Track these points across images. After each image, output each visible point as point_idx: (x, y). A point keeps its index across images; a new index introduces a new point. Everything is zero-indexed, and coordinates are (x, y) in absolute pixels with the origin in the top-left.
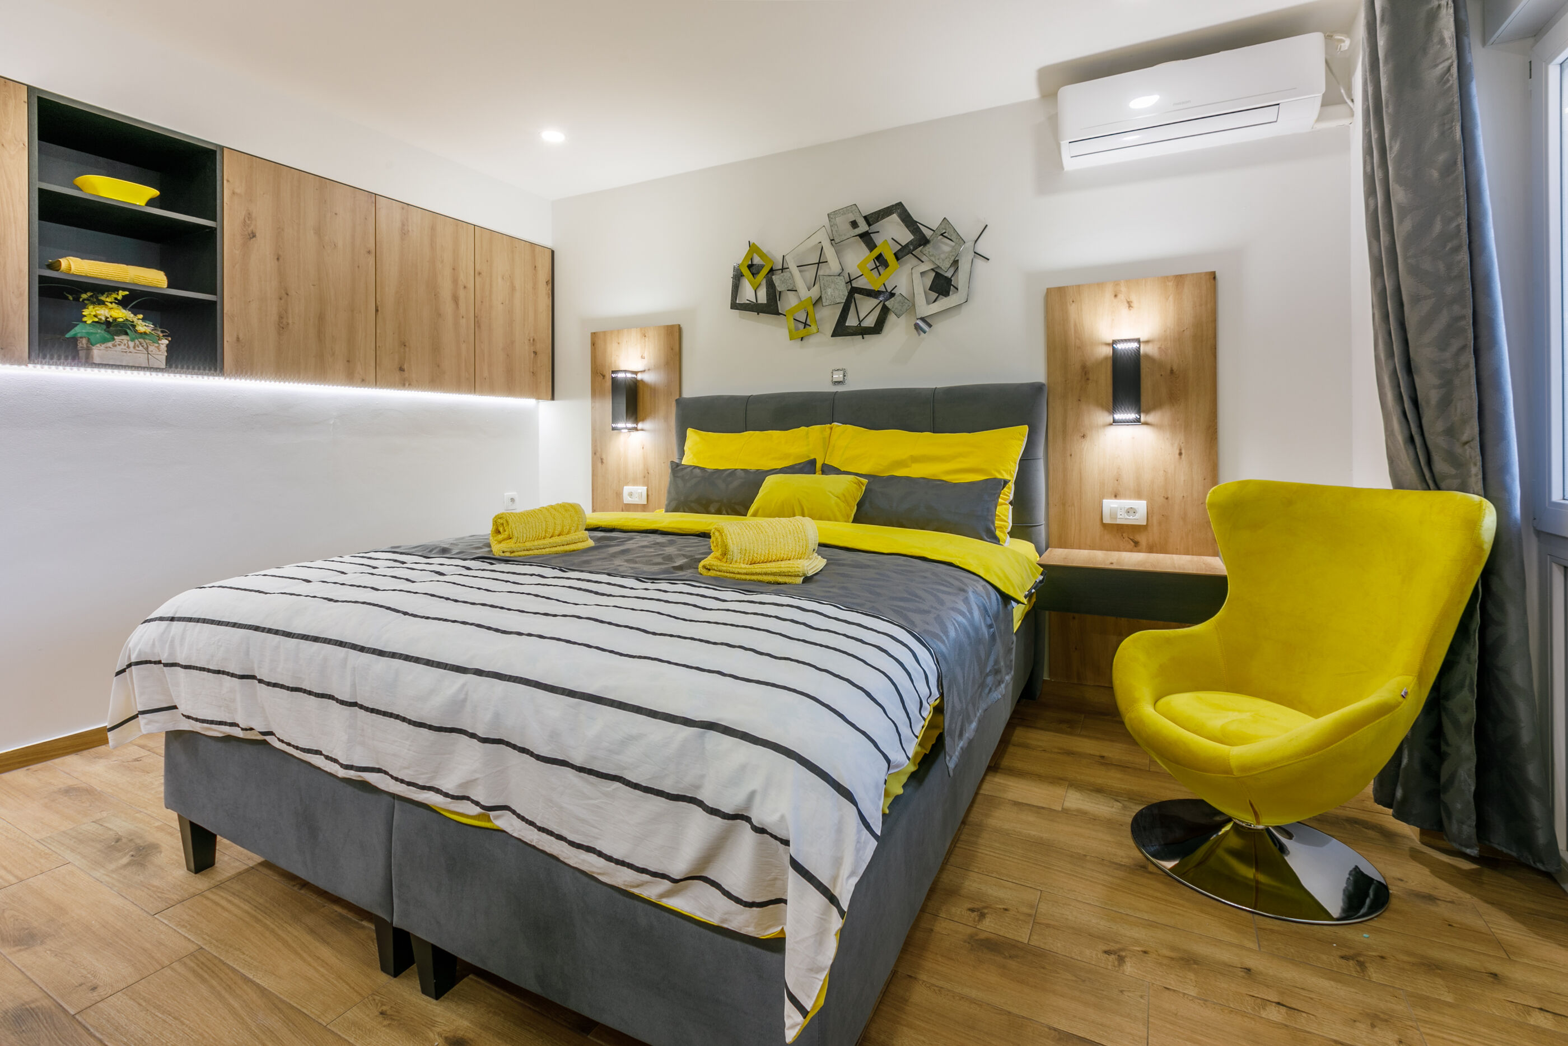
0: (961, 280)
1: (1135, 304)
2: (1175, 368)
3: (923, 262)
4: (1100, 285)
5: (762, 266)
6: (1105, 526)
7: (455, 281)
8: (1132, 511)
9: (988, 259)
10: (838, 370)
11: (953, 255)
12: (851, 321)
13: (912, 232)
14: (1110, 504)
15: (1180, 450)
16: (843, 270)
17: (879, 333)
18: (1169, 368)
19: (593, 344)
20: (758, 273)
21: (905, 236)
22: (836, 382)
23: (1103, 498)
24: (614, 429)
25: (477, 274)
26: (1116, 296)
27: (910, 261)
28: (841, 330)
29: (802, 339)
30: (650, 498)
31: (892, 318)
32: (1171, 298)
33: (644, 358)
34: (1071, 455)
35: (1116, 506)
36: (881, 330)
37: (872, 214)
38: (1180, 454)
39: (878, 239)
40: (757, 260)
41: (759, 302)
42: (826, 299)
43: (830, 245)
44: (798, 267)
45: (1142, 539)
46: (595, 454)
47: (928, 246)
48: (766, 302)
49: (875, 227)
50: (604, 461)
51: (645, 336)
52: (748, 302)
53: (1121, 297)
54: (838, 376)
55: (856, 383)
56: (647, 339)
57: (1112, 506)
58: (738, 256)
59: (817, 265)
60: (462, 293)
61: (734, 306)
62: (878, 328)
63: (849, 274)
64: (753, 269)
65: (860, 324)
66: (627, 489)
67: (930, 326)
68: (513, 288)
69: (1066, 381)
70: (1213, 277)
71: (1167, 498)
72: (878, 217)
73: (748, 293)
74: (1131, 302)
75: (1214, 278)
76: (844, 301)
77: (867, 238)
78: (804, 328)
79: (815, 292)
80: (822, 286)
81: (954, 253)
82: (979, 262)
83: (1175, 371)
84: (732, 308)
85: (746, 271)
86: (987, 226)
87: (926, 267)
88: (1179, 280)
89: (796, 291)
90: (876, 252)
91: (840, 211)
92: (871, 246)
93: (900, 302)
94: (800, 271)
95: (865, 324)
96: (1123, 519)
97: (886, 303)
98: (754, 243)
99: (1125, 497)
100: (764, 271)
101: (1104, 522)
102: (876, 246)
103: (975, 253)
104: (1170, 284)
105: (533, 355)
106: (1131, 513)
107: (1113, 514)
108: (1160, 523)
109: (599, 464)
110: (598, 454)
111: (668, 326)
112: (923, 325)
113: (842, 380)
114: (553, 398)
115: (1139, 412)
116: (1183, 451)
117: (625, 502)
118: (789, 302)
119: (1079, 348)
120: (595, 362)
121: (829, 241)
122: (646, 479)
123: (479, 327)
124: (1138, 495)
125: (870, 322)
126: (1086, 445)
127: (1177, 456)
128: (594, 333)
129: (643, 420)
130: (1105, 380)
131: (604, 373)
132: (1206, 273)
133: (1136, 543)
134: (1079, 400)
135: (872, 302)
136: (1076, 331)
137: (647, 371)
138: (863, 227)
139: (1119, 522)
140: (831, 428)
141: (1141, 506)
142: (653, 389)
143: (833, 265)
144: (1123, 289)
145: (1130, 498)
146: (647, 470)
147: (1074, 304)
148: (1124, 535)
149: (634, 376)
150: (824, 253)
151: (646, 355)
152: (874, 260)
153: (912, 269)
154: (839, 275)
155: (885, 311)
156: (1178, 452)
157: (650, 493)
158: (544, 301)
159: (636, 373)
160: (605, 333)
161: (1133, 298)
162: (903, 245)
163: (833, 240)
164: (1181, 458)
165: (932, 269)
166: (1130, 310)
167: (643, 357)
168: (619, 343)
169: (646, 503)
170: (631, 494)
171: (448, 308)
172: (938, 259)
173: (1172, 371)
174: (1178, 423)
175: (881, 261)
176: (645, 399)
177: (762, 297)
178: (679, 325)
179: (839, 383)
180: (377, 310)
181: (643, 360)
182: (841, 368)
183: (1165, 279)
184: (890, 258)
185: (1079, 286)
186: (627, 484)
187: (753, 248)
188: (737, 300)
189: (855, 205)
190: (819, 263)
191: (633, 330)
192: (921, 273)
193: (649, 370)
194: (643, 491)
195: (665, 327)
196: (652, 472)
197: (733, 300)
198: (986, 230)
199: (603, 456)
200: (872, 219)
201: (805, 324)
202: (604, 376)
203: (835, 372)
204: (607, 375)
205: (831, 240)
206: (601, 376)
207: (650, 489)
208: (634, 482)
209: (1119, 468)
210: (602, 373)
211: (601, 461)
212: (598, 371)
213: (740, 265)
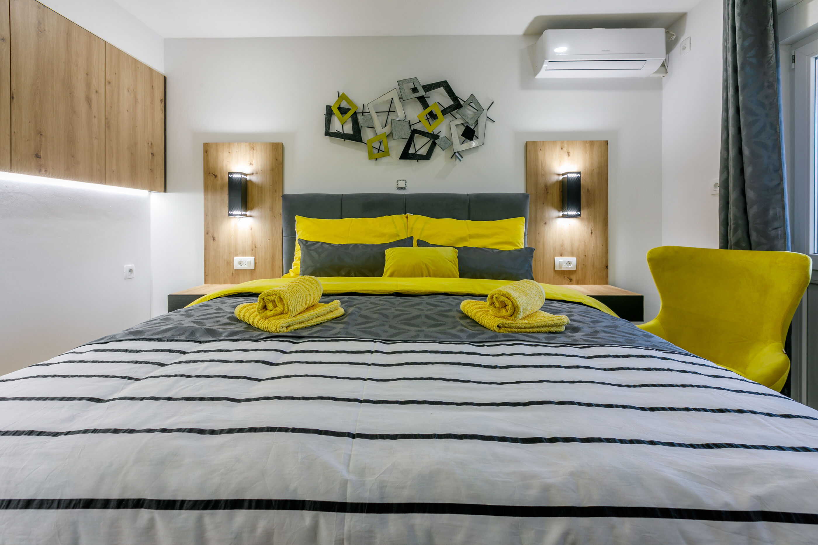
0: (479, 131)
1: (571, 154)
2: (590, 189)
3: (456, 119)
4: (554, 142)
5: (349, 110)
6: (556, 271)
7: (88, 85)
8: (569, 263)
9: (494, 122)
10: (401, 180)
11: (476, 117)
12: (411, 151)
13: (453, 100)
14: (559, 260)
15: (592, 231)
16: (406, 118)
17: (429, 159)
18: (587, 189)
19: (206, 152)
20: (346, 113)
21: (448, 102)
22: (400, 188)
23: (555, 256)
24: (229, 216)
25: (107, 82)
26: (562, 149)
27: (449, 117)
28: (405, 155)
29: (376, 160)
30: (257, 264)
31: (437, 150)
32: (588, 152)
33: (253, 165)
34: (539, 234)
35: (562, 261)
36: (430, 158)
37: (427, 85)
38: (592, 233)
39: (430, 101)
40: (344, 105)
41: (345, 132)
42: (396, 135)
43: (398, 101)
44: (376, 112)
45: (574, 277)
46: (207, 233)
47: (461, 109)
48: (352, 133)
49: (429, 94)
50: (216, 239)
51: (253, 149)
52: (337, 132)
53: (565, 149)
54: (402, 184)
55: (411, 190)
56: (255, 151)
57: (560, 261)
58: (332, 101)
60: (94, 96)
61: (328, 133)
62: (427, 157)
63: (409, 121)
64: (343, 111)
65: (416, 152)
66: (236, 259)
67: (462, 157)
68: (136, 101)
69: (537, 193)
70: (607, 143)
71: (585, 256)
72: (431, 88)
73: (336, 126)
74: (569, 153)
75: (607, 144)
76: (409, 138)
77: (422, 100)
78: (378, 152)
79: (387, 130)
80: (393, 126)
82: (489, 123)
83: (589, 190)
84: (325, 135)
85: (335, 111)
86: (493, 102)
87: (459, 122)
88: (592, 143)
89: (374, 128)
90: (428, 110)
91: (406, 80)
92: (425, 105)
93: (445, 141)
94: (378, 116)
95: (419, 153)
96: (565, 267)
97: (434, 142)
98: (343, 94)
99: (566, 256)
100: (350, 113)
101: (555, 269)
102: (428, 106)
103: (487, 117)
104: (588, 145)
105: (151, 155)
107: (560, 265)
108: (582, 269)
109: (212, 241)
110: (210, 234)
111: (273, 143)
112: (456, 156)
113: (404, 186)
114: (165, 191)
115: (579, 210)
116: (593, 232)
117: (235, 269)
118: (367, 134)
119: (543, 175)
120: (207, 165)
121: (398, 98)
122: (253, 251)
123: (109, 127)
124: (572, 255)
125: (423, 151)
126: (547, 228)
127: (590, 234)
128: (207, 144)
129: (251, 209)
130: (556, 193)
131: (216, 174)
132: (603, 141)
133: (571, 280)
134: (543, 204)
135: (426, 139)
136: (542, 166)
137: (255, 174)
138: (422, 93)
139: (563, 269)
140: (407, 217)
141: (574, 260)
142: (260, 188)
143: (400, 114)
144: (566, 145)
145: (568, 256)
146: (255, 245)
147: (541, 151)
148: (565, 276)
149: (245, 177)
150: (394, 104)
151: (254, 162)
152: (426, 115)
153: (450, 122)
154: (404, 121)
155: (434, 145)
156: (590, 232)
157: (257, 261)
158: (160, 115)
159: (246, 175)
160: (217, 144)
161: (570, 151)
162: (445, 108)
163: (402, 98)
164: (592, 235)
165: (462, 124)
166: (569, 157)
167: (251, 164)
168: (230, 153)
169: (254, 269)
170: (240, 263)
171: (82, 107)
172: (468, 118)
173: (588, 190)
174: (591, 217)
175: (432, 116)
176: (253, 194)
177: (348, 129)
178: (282, 143)
179: (402, 188)
180: (12, 98)
181: (251, 166)
182: (403, 179)
183: (585, 142)
184: (439, 114)
185: (544, 141)
186: (237, 255)
187: (341, 97)
188: (329, 129)
189: (416, 78)
190: (389, 112)
191: (242, 143)
192: (456, 125)
193: (257, 173)
194: (251, 259)
195: (270, 143)
196: (258, 246)
197: (326, 130)
198: (493, 104)
199: (214, 235)
200: (428, 88)
201: (379, 150)
202: (216, 176)
203: (399, 182)
204: (219, 176)
205: (400, 98)
206: (213, 176)
207: (257, 259)
208: (244, 254)
209: (563, 241)
210: (213, 173)
211: (213, 239)
212: (210, 172)
213: (331, 106)
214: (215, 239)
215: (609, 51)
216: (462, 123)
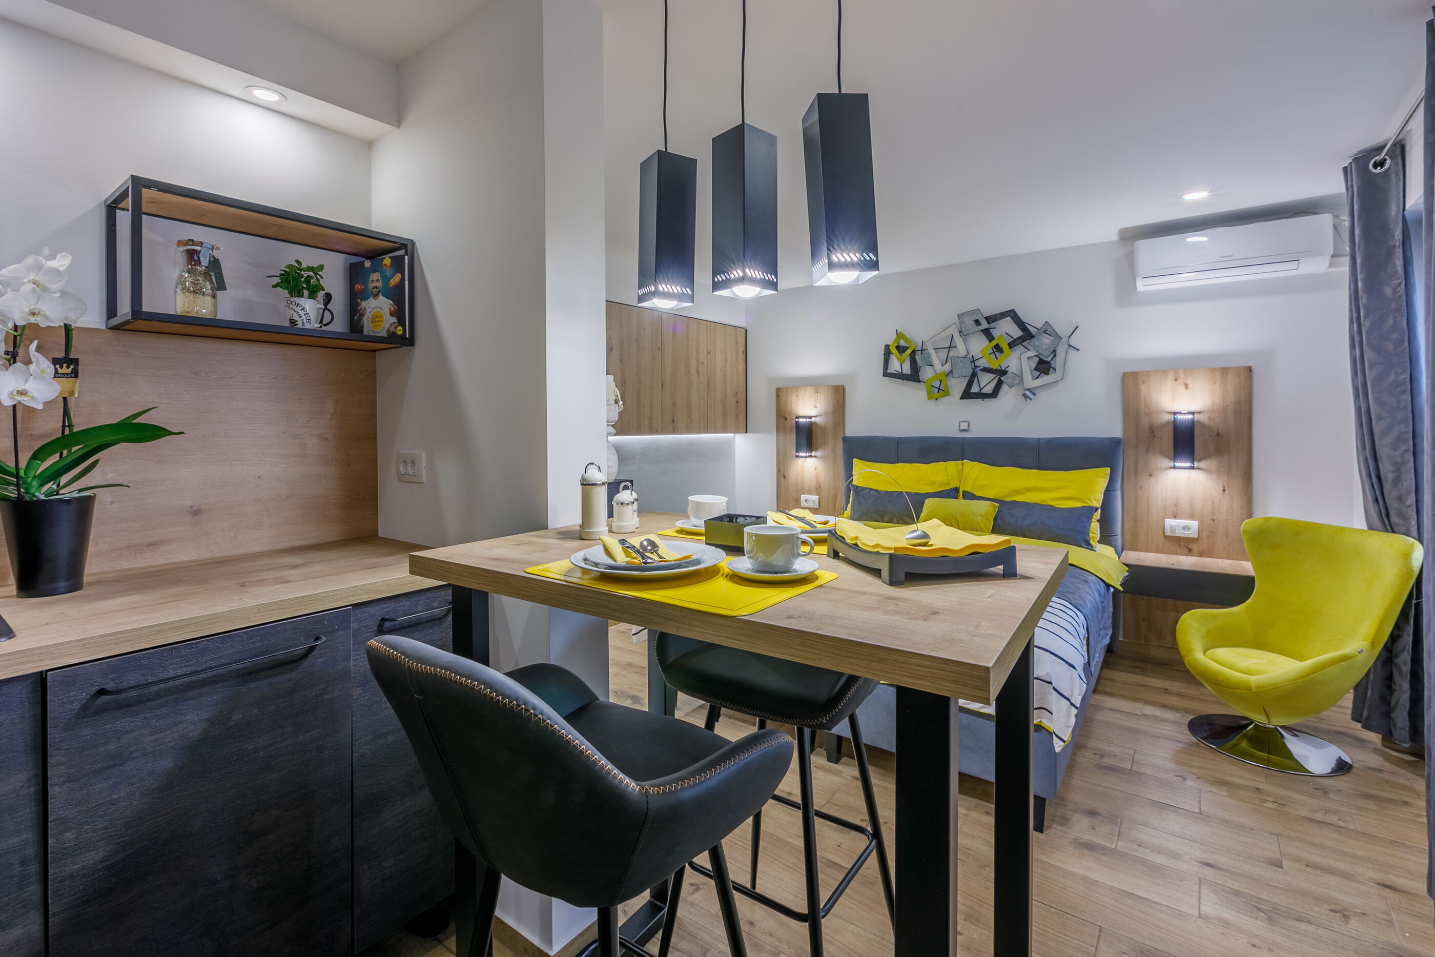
0: (1058, 363)
1: (1190, 386)
2: (1220, 431)
3: (1029, 350)
4: (1164, 372)
5: (907, 348)
6: (1166, 537)
8: (1186, 528)
9: (1078, 350)
10: (964, 422)
11: (1052, 347)
12: (975, 389)
13: (1022, 330)
14: (1170, 522)
15: (1224, 487)
16: (968, 353)
17: (995, 398)
18: (1216, 430)
19: (778, 396)
20: (904, 352)
21: (1017, 333)
22: (962, 430)
23: (1166, 518)
24: (797, 456)
25: (708, 353)
26: (1176, 380)
27: (1019, 349)
28: (967, 394)
29: (936, 399)
30: (821, 503)
31: (1005, 388)
32: (1218, 383)
33: (817, 407)
34: (1141, 488)
35: (1175, 524)
36: (997, 396)
37: (992, 316)
38: (1224, 490)
39: (995, 333)
40: (902, 343)
41: (904, 372)
42: (956, 373)
43: (959, 336)
44: (934, 349)
45: (1195, 547)
46: (779, 472)
47: (1033, 339)
48: (910, 373)
49: (992, 325)
50: (786, 477)
51: (818, 392)
52: (895, 372)
53: (1180, 381)
54: (964, 426)
55: (977, 432)
56: (819, 394)
57: (1172, 524)
58: (890, 339)
59: (948, 349)
60: (701, 368)
61: (886, 374)
62: (994, 394)
63: (972, 356)
64: (901, 349)
65: (980, 391)
66: (803, 497)
67: (1035, 395)
68: (726, 359)
69: (1137, 436)
70: (1249, 370)
71: (1214, 520)
72: (996, 318)
73: (895, 365)
74: (1188, 384)
75: (1251, 371)
76: (970, 375)
77: (987, 333)
78: (938, 392)
79: (947, 368)
80: (953, 364)
81: (1053, 345)
82: (1072, 352)
83: (1220, 433)
84: (883, 376)
85: (894, 350)
86: (1077, 327)
87: (1031, 353)
88: (1224, 371)
89: (933, 366)
90: (994, 343)
91: (967, 313)
92: (990, 338)
93: (1012, 378)
94: (936, 352)
95: (984, 391)
96: (1179, 533)
97: (1001, 378)
98: (901, 332)
99: (1182, 518)
100: (909, 352)
101: (1166, 534)
102: (993, 338)
103: (1069, 345)
104: (1217, 373)
105: (736, 402)
106: (1187, 529)
107: (1173, 529)
108: (1208, 537)
109: (783, 479)
110: (781, 472)
111: (835, 386)
112: (1029, 394)
113: (967, 428)
114: (746, 432)
115: (1193, 462)
116: (1226, 489)
117: (801, 506)
118: (927, 373)
119: (1148, 414)
120: (779, 409)
121: (958, 333)
122: (818, 491)
124: (1192, 517)
125: (989, 389)
126: (1152, 481)
127: (1222, 492)
128: (779, 388)
129: (816, 450)
130: (1167, 438)
131: (786, 416)
132: (1245, 367)
133: (1190, 550)
134: (1148, 450)
135: (990, 376)
136: (1145, 403)
137: (819, 416)
138: (985, 325)
139: (1177, 535)
140: (963, 464)
141: (1194, 524)
142: (823, 429)
143: (961, 349)
144: (1182, 375)
145: (1186, 519)
146: (819, 484)
147: (1144, 384)
148: (1181, 544)
149: (810, 420)
150: (954, 340)
151: (818, 405)
152: (992, 348)
153: (1021, 354)
154: (965, 357)
155: (1000, 384)
156: (1222, 489)
157: (821, 500)
158: (742, 365)
159: (811, 417)
160: (787, 388)
161: (1189, 382)
162: (1015, 338)
163: (963, 333)
164: (1224, 493)
165: (1036, 356)
166: (1187, 390)
167: (816, 407)
168: (797, 396)
169: (818, 507)
170: (806, 501)
172: (1041, 349)
173: (1218, 434)
174: (1222, 469)
175: (998, 348)
176: (817, 434)
177: (907, 369)
178: (843, 386)
179: (965, 431)
181: (816, 409)
182: (966, 420)
183: (1213, 370)
184: (1005, 347)
185: (1148, 372)
186: (804, 493)
187: (899, 335)
188: (887, 370)
189: (978, 309)
190: (950, 348)
191: (808, 387)
192: (1028, 358)
193: (820, 415)
194: (816, 498)
195: (832, 386)
196: (822, 486)
197: (884, 370)
198: (1077, 329)
199: (784, 474)
200: (991, 319)
201: (939, 389)
202: (786, 419)
203: (961, 423)
204: (788, 418)
205: (960, 332)
206: (784, 419)
207: (821, 498)
208: (810, 493)
209: (1177, 498)
210: (784, 415)
211: (784, 477)
212: (781, 416)
213: (889, 346)
215: (1232, 256)
216: (1036, 354)
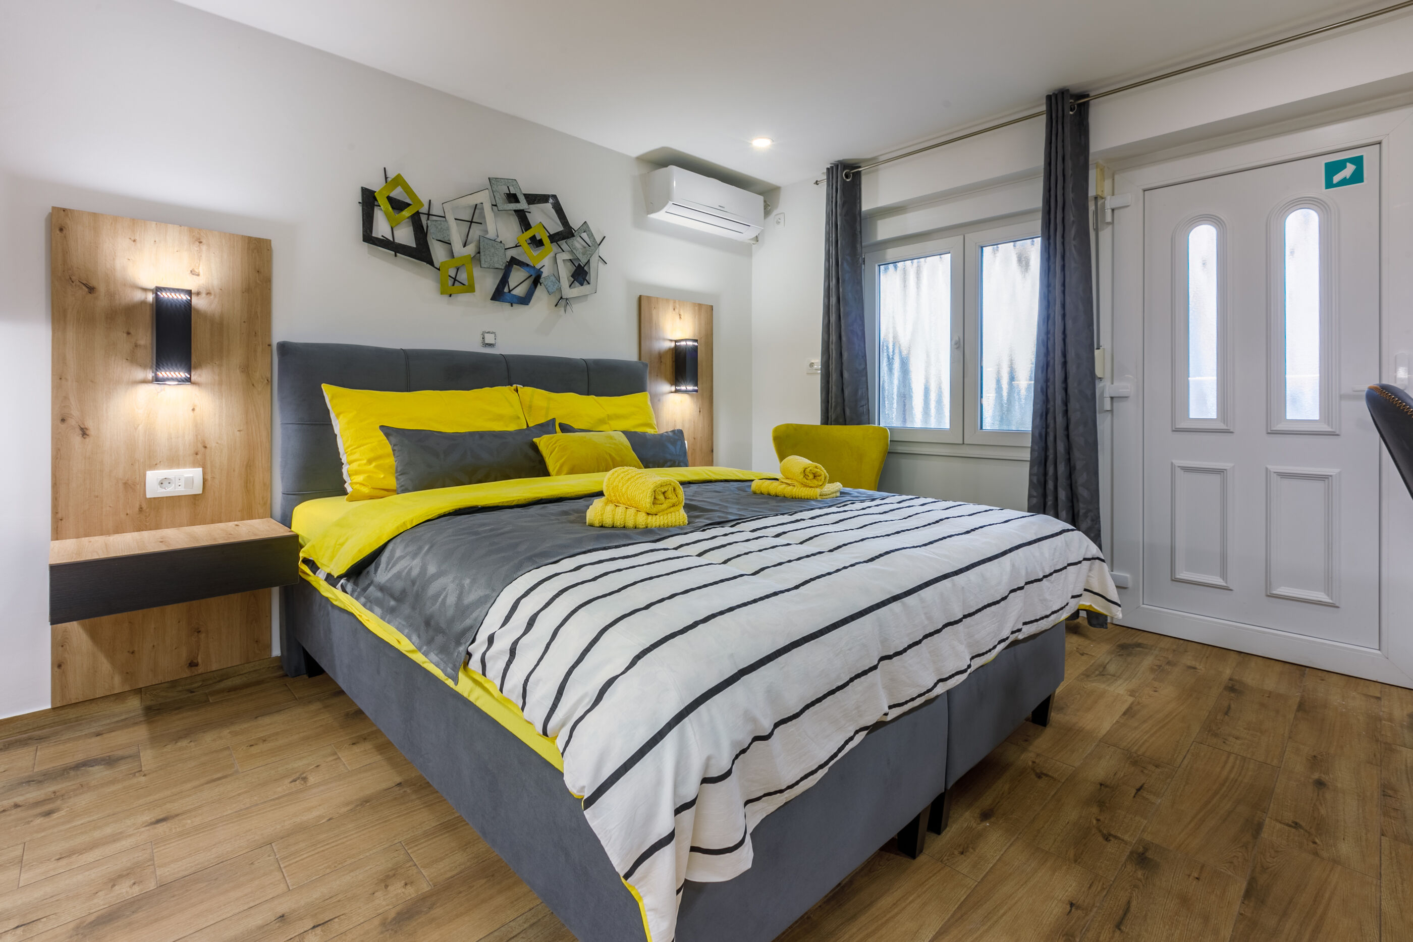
0: (591, 275)
1: (682, 317)
3: (563, 251)
4: (667, 300)
5: (407, 205)
9: (606, 264)
10: (488, 333)
11: (590, 254)
12: (507, 288)
13: (563, 224)
16: (498, 237)
17: (528, 305)
19: (60, 228)
20: (401, 210)
21: (556, 226)
22: (487, 344)
26: (674, 309)
27: (556, 248)
28: (499, 295)
29: (450, 296)
30: (209, 483)
31: (540, 292)
32: (697, 317)
33: (198, 275)
36: (529, 302)
37: (532, 195)
38: (700, 412)
39: (532, 220)
40: (397, 193)
41: (398, 242)
42: (485, 262)
43: (490, 209)
44: (456, 219)
46: (63, 420)
47: (572, 239)
48: (415, 246)
49: (531, 208)
50: (92, 432)
51: (200, 242)
52: (383, 238)
53: (676, 311)
54: (489, 339)
55: (505, 348)
56: (204, 248)
59: (469, 224)
61: (368, 238)
62: (525, 300)
63: (503, 242)
64: (398, 205)
66: (154, 475)
67: (569, 306)
69: (653, 362)
71: (694, 439)
73: (382, 228)
74: (681, 315)
75: (712, 309)
76: (504, 268)
77: (523, 216)
78: (453, 285)
79: (471, 249)
80: (480, 246)
81: (591, 253)
82: (601, 265)
84: (364, 240)
85: (382, 201)
86: (605, 237)
87: (567, 256)
88: (700, 305)
89: (449, 244)
90: (532, 232)
91: (502, 180)
92: (525, 224)
93: (547, 280)
94: (455, 224)
95: (516, 293)
97: (537, 278)
98: (399, 176)
100: (409, 211)
102: (531, 227)
103: (599, 255)
104: (696, 308)
109: (74, 437)
110: (72, 421)
111: (246, 237)
112: (562, 302)
113: (492, 342)
116: (701, 410)
117: (153, 496)
119: (656, 340)
120: (60, 260)
121: (490, 204)
122: (198, 457)
125: (520, 291)
126: (660, 405)
130: (668, 364)
132: (710, 305)
134: (657, 375)
135: (526, 275)
136: (656, 329)
137: (204, 295)
138: (523, 205)
140: (516, 390)
143: (491, 229)
144: (678, 306)
146: (203, 442)
147: (655, 310)
149: (189, 299)
151: (201, 270)
152: (527, 239)
153: (556, 254)
154: (494, 240)
155: (534, 287)
156: (699, 410)
157: (209, 477)
160: (94, 216)
161: (682, 313)
162: (555, 232)
163: (496, 205)
165: (570, 260)
166: (680, 318)
167: (195, 272)
168: (134, 241)
169: (201, 494)
170: (164, 482)
172: (578, 253)
175: (535, 241)
176: (200, 337)
177: (405, 236)
178: (268, 240)
179: (490, 345)
182: (491, 331)
183: (694, 304)
184: (546, 241)
185: (657, 298)
186: (154, 466)
187: (395, 180)
188: (371, 232)
189: (515, 180)
190: (471, 222)
191: (176, 226)
192: (563, 260)
193: (208, 294)
194: (196, 473)
195: (243, 237)
196: (212, 444)
197: (364, 231)
198: (604, 240)
199: (83, 424)
200: (533, 199)
201: (455, 280)
202: (91, 289)
203: (486, 335)
204: (102, 289)
205: (493, 205)
206: (84, 287)
207: (209, 470)
208: (174, 461)
209: (675, 421)
210: (84, 282)
211: (81, 432)
212: (73, 278)
213: (375, 192)
214: (87, 432)
215: (724, 207)
216: (571, 258)
